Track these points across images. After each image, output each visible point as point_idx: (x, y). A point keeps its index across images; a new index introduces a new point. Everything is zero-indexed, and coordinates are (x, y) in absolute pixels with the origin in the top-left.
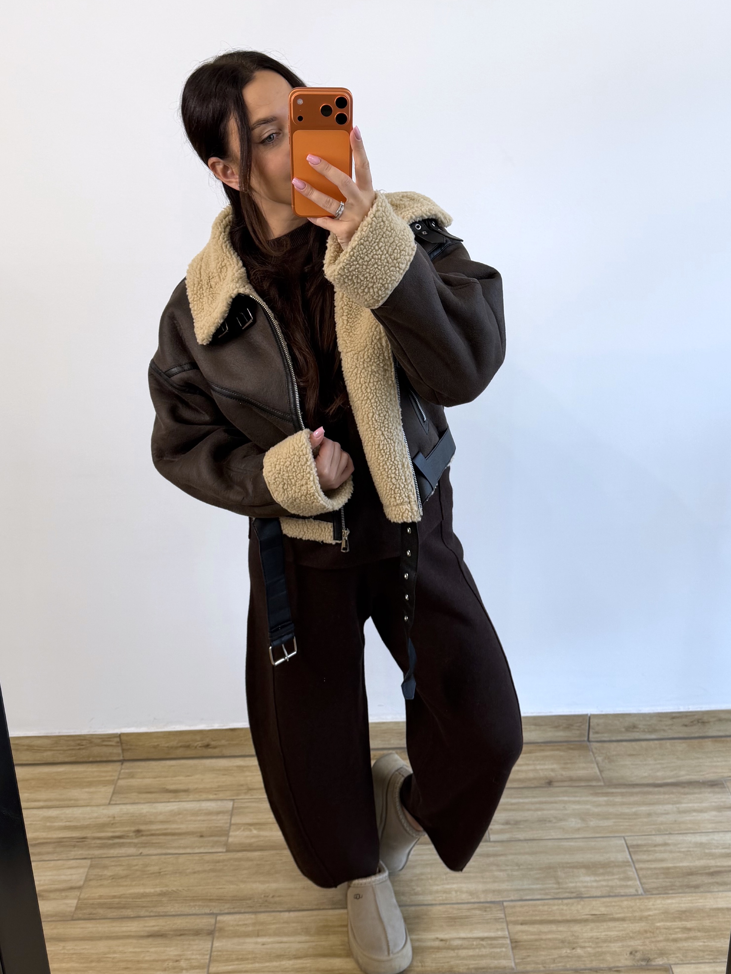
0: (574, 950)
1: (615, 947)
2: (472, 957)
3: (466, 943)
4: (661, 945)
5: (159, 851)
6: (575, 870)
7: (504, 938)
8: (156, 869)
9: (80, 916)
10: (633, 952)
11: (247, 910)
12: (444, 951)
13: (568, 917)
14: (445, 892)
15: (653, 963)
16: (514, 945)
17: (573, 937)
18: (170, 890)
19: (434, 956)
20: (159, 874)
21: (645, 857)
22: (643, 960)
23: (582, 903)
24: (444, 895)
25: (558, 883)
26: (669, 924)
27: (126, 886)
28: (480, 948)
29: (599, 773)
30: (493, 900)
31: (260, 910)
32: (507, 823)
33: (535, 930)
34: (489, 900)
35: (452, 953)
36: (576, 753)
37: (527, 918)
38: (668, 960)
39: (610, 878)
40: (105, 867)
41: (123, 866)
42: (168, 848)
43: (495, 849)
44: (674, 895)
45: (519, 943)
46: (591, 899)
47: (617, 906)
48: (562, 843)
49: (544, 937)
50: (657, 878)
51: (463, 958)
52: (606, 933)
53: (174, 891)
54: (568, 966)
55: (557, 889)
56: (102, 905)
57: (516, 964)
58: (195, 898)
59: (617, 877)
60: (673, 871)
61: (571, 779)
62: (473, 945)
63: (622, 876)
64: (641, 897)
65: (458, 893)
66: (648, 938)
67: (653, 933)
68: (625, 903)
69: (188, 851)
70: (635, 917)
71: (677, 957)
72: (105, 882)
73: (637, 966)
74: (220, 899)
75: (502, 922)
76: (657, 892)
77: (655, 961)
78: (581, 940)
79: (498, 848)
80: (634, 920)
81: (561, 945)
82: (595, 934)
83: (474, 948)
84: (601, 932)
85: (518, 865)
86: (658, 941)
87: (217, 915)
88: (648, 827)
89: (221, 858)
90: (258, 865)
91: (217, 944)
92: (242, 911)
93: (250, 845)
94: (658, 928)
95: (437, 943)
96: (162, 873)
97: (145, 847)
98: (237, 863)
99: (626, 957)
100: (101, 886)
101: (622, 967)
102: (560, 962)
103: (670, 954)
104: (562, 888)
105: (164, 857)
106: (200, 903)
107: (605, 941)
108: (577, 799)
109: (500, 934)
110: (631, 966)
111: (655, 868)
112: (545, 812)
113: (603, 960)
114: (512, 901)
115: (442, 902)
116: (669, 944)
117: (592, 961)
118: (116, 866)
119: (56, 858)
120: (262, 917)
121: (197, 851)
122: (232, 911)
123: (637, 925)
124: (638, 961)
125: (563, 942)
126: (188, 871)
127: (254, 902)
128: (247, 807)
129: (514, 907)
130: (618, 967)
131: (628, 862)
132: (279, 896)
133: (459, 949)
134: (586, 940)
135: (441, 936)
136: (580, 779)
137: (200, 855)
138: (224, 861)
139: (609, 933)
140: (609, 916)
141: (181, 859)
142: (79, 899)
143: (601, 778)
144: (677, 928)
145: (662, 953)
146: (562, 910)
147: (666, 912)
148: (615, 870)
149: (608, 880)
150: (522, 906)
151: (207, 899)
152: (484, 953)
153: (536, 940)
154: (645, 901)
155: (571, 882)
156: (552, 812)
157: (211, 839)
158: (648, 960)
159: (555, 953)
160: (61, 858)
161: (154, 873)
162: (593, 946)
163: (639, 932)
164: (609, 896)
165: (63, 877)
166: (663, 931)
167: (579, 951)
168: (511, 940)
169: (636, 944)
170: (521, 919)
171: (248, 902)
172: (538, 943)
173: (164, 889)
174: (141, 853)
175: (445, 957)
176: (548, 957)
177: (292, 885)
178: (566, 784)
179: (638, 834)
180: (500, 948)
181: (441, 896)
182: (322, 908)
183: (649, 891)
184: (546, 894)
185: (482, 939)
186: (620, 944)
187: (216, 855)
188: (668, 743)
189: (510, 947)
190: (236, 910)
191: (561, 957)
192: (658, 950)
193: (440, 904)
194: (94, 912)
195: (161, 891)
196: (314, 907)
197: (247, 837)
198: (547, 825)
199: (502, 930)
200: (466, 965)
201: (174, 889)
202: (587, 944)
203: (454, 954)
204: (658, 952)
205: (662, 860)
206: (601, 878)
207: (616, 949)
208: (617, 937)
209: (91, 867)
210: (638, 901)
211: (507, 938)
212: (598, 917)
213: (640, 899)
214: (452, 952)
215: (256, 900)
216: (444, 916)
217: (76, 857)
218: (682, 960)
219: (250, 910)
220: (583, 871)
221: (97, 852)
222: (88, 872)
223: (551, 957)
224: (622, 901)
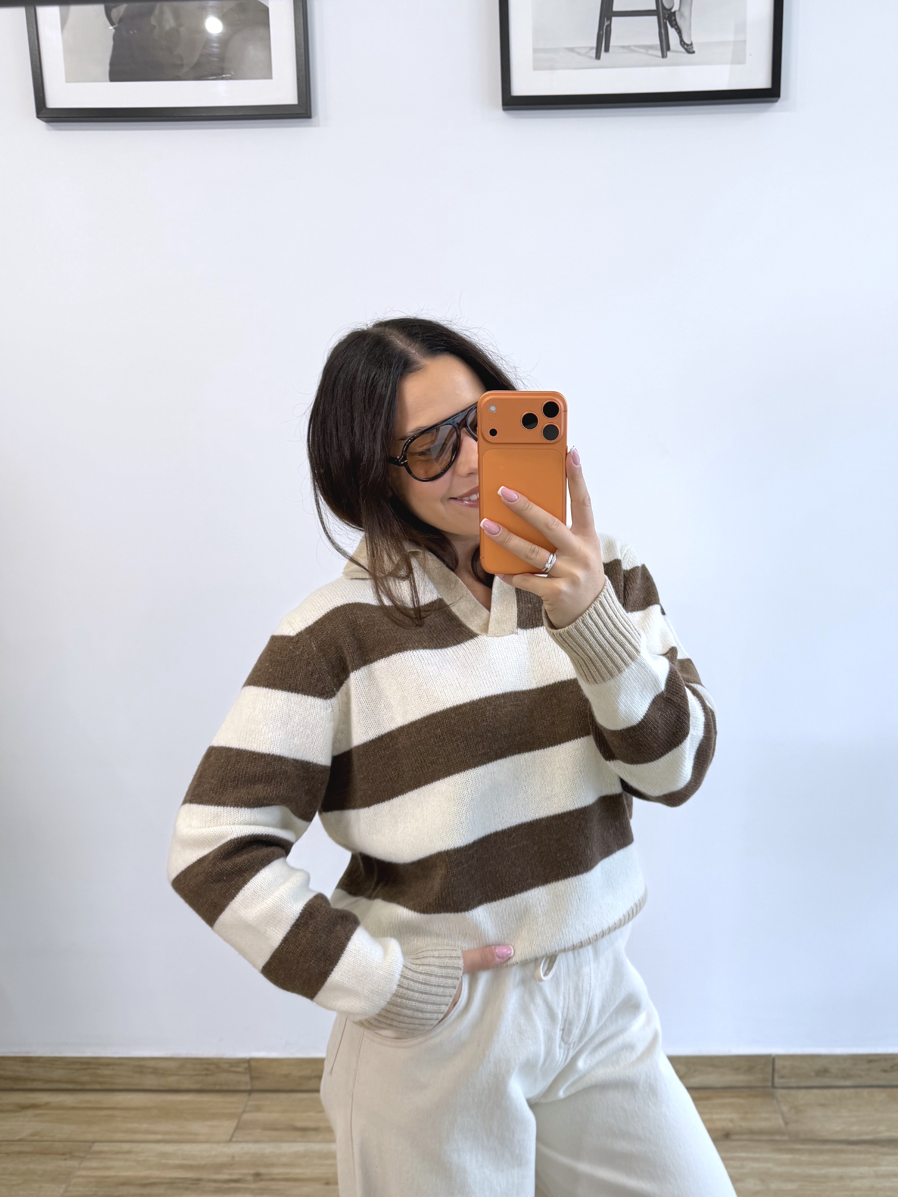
29: (783, 1126)
36: (758, 1101)
61: (751, 1132)
97: (262, 1194)
108: (757, 1156)
136: (761, 1132)
143: (786, 1131)
178: (745, 1137)
188: (865, 1092)
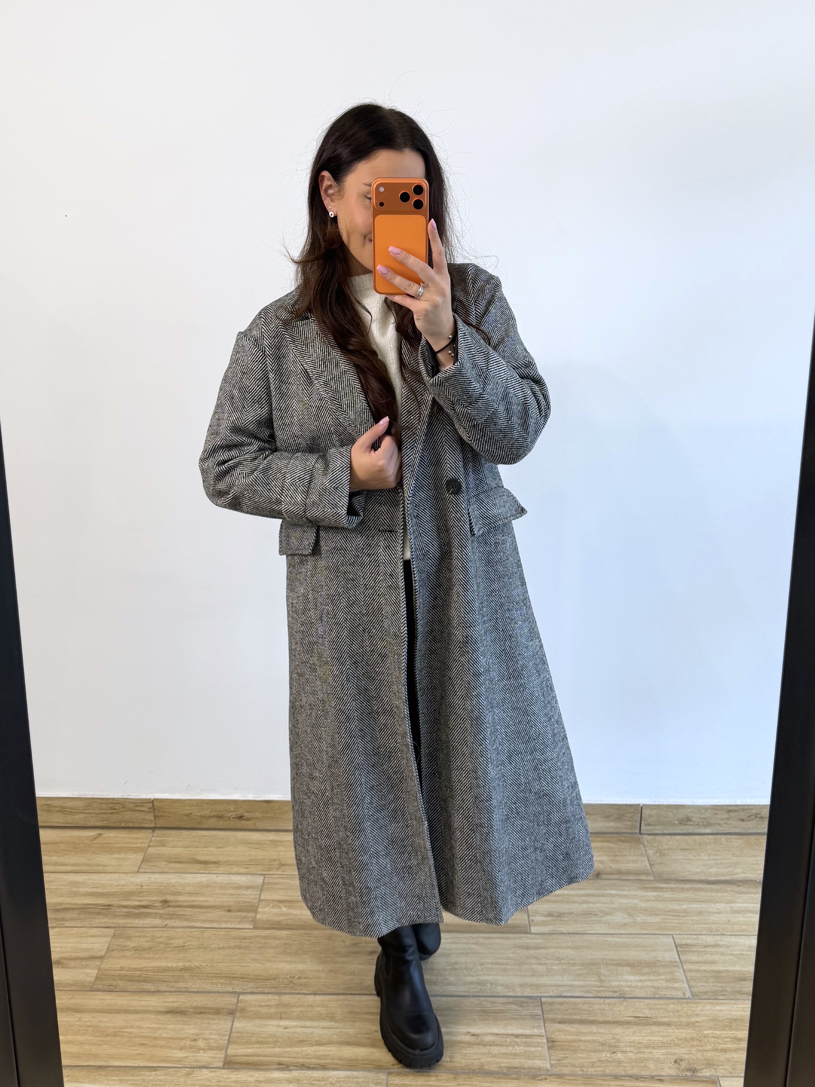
0: (615, 1054)
1: (659, 1053)
2: (505, 1055)
3: (498, 1039)
4: (709, 1055)
5: (185, 924)
6: (619, 968)
7: (540, 1036)
8: (180, 942)
9: (100, 986)
10: (678, 1061)
11: (270, 991)
12: (476, 1046)
13: (610, 1019)
14: (479, 983)
15: (700, 1075)
16: (550, 1045)
17: (614, 1041)
18: (193, 966)
19: (464, 1051)
20: (183, 948)
21: (694, 958)
22: (688, 1070)
23: (625, 1003)
24: (478, 987)
25: (601, 981)
26: (718, 1032)
27: (149, 958)
28: (513, 1046)
29: (649, 867)
30: (531, 995)
31: (284, 991)
32: (550, 915)
33: (574, 1030)
34: (526, 994)
35: (483, 1050)
36: (626, 845)
37: (566, 1017)
38: (716, 1072)
39: (655, 978)
40: (129, 938)
41: (148, 937)
42: (193, 921)
43: (535, 941)
44: (725, 1001)
45: (557, 1043)
46: (635, 1000)
47: (662, 1009)
48: (607, 939)
49: (583, 1038)
50: (706, 982)
51: (495, 1056)
52: (649, 1038)
53: (197, 966)
54: (608, 1072)
55: (599, 987)
56: (122, 978)
57: (551, 1066)
58: (218, 975)
59: (663, 977)
60: (725, 975)
61: (620, 872)
62: (506, 1042)
63: (668, 977)
64: (689, 1001)
65: (494, 986)
66: (694, 1046)
67: (701, 1041)
68: (671, 1006)
69: (215, 925)
70: (681, 1022)
71: (725, 1069)
72: (128, 954)
73: (683, 1076)
74: (243, 978)
75: (540, 1019)
76: (706, 997)
77: (701, 1072)
78: (622, 1044)
79: (539, 941)
80: (679, 1025)
81: (600, 1048)
82: (637, 1038)
83: (508, 1045)
84: (644, 1036)
85: (558, 959)
86: (706, 1051)
87: (240, 994)
88: (700, 926)
89: (248, 934)
90: (286, 944)
91: (238, 1025)
92: (266, 992)
93: (279, 923)
94: (706, 1036)
95: (468, 1038)
96: (186, 947)
97: (171, 919)
98: (263, 941)
99: (671, 1065)
100: (123, 957)
101: (665, 1076)
102: (599, 1067)
103: (719, 1066)
104: (605, 987)
105: (189, 930)
106: (222, 981)
107: (647, 1047)
108: (625, 893)
109: (536, 1031)
110: (676, 1076)
111: (705, 971)
112: (591, 905)
113: (645, 1066)
114: (551, 997)
115: (475, 994)
116: (718, 1054)
117: (633, 1067)
118: (139, 937)
119: (79, 925)
120: (286, 999)
121: (224, 925)
122: (255, 990)
123: (683, 1031)
124: (683, 1071)
125: (603, 1044)
126: (213, 946)
127: (279, 982)
128: (277, 883)
129: (552, 1003)
130: (661, 1076)
131: (676, 962)
132: (305, 978)
133: (491, 1045)
134: (628, 1044)
135: (473, 1030)
136: (629, 873)
137: (227, 930)
138: (251, 937)
139: (652, 1038)
140: (653, 1020)
141: (207, 934)
142: (99, 970)
143: (651, 872)
144: (727, 1038)
145: (710, 1064)
146: (604, 1010)
147: (715, 1019)
148: (662, 970)
149: (654, 980)
150: (561, 1004)
151: (230, 977)
152: (518, 1052)
153: (575, 1041)
154: (693, 1005)
155: (614, 981)
156: (598, 905)
157: (239, 914)
158: (694, 1071)
159: (594, 1057)
160: (85, 926)
161: (177, 947)
162: (635, 1051)
163: (686, 1040)
164: (654, 998)
165: (85, 946)
166: (710, 1039)
167: (620, 1056)
168: (547, 1038)
169: (681, 1051)
170: (559, 1016)
171: (272, 982)
172: (576, 1045)
173: (187, 964)
174: (166, 925)
175: (476, 1054)
176: (587, 1061)
177: (320, 967)
178: (614, 877)
179: (688, 933)
180: (535, 1047)
181: (475, 988)
182: (349, 992)
183: (699, 996)
184: (588, 992)
185: (517, 1036)
186: (664, 1051)
187: (242, 931)
188: (723, 839)
189: (546, 1046)
190: (260, 989)
191: (600, 1061)
192: (706, 1060)
193: (474, 996)
194: (114, 983)
195: (184, 966)
196: (341, 992)
197: (276, 914)
198: (592, 919)
199: (538, 1027)
200: (498, 1063)
201: (197, 964)
202: (628, 1049)
203: (486, 1051)
204: (706, 1062)
205: (713, 962)
206: (646, 978)
207: (660, 1056)
208: (661, 1043)
209: (114, 936)
210: (685, 1005)
211: (544, 1036)
212: (642, 1020)
213: (687, 1003)
214: (484, 1048)
215: (281, 981)
216: (477, 1009)
217: (100, 925)
218: (730, 1073)
219: (275, 991)
220: (628, 969)
221: (121, 921)
222: (110, 941)
223: (590, 1060)
224: (668, 1004)
